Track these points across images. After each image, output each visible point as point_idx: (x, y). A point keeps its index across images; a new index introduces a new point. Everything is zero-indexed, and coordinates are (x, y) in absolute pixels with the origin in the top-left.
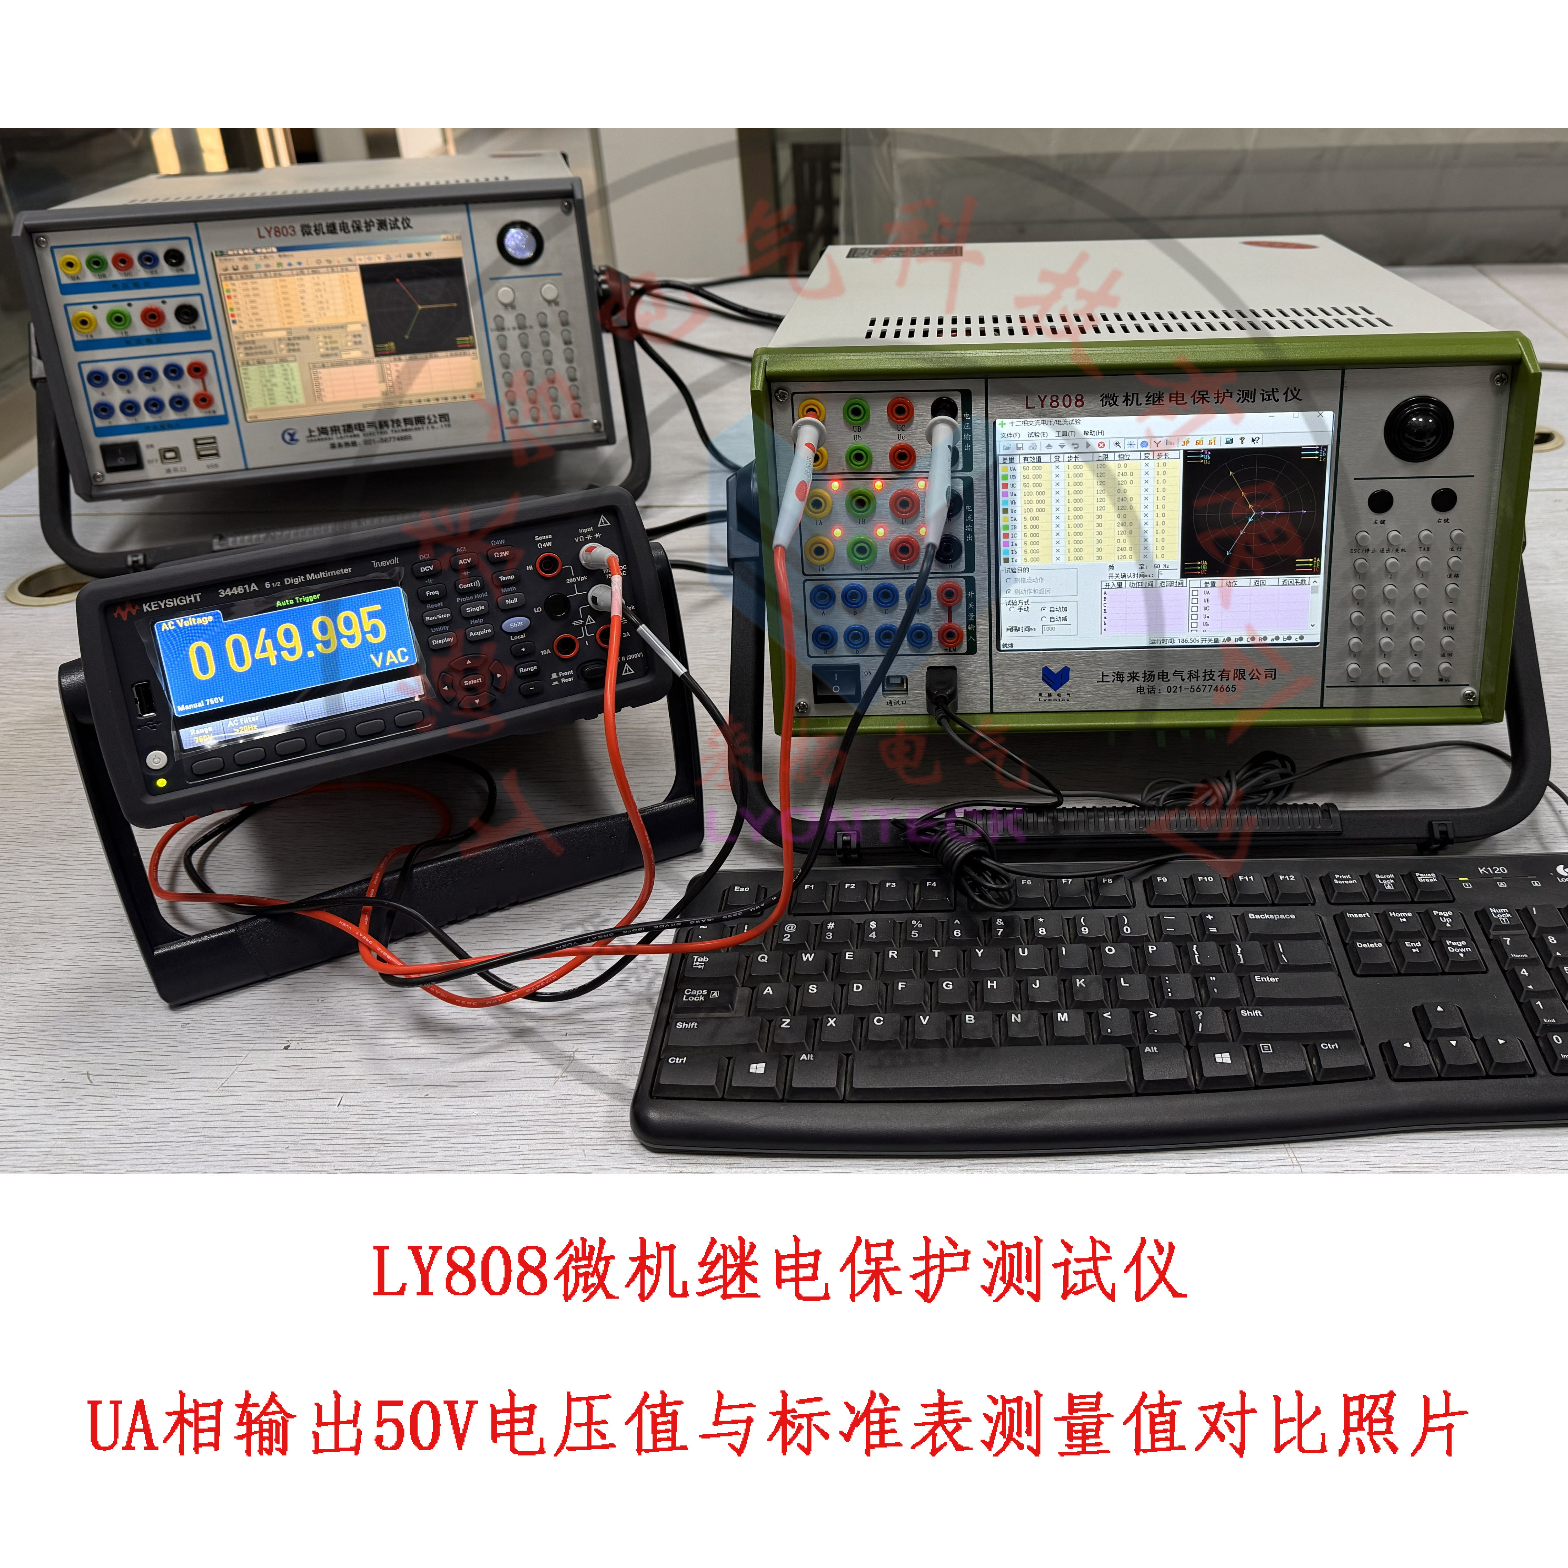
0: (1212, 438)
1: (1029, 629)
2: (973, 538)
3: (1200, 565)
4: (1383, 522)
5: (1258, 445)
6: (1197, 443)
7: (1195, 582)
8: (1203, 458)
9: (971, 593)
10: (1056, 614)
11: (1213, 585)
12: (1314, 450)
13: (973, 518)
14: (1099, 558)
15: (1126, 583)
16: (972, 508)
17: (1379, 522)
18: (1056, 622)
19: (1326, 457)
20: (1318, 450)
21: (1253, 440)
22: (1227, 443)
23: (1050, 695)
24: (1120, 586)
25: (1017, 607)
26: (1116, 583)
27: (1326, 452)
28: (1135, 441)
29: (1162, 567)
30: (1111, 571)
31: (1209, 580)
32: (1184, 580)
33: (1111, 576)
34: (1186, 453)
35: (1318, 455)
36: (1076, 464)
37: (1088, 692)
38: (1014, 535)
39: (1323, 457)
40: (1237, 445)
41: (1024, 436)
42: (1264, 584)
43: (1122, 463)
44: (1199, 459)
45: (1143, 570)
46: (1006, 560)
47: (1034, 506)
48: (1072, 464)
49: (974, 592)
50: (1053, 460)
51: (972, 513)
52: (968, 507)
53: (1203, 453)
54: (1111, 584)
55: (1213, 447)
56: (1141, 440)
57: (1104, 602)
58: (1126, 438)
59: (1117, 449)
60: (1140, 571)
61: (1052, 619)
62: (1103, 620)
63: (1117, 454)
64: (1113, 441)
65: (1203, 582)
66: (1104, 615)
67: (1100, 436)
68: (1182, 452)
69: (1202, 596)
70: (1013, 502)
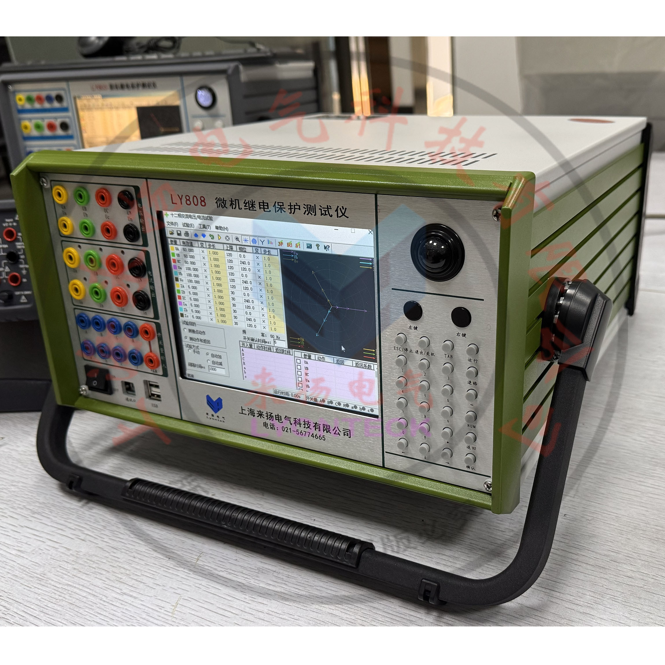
0: (297, 242)
1: (201, 367)
2: (155, 295)
3: (299, 341)
4: (416, 328)
5: (329, 252)
6: (289, 245)
7: (298, 353)
8: (294, 258)
9: (159, 334)
10: (215, 359)
11: (310, 358)
12: (368, 261)
13: (153, 280)
14: (236, 323)
15: (255, 346)
16: (152, 273)
18: (216, 365)
20: (371, 261)
21: (325, 248)
22: (308, 247)
23: (213, 415)
24: (251, 347)
25: (192, 349)
26: (248, 344)
28: (248, 238)
29: (275, 338)
30: (245, 335)
31: (307, 353)
32: (291, 350)
33: (245, 338)
34: (281, 251)
35: (371, 266)
36: (214, 250)
37: (234, 419)
38: (184, 298)
40: (314, 250)
41: (181, 226)
42: (342, 363)
43: (242, 254)
44: (291, 258)
45: (264, 338)
46: (182, 315)
47: (193, 279)
48: (211, 251)
49: (161, 334)
50: (200, 245)
51: (152, 277)
52: (150, 273)
53: (293, 254)
54: (245, 344)
55: (298, 249)
56: (251, 238)
57: (242, 357)
58: (242, 235)
59: (237, 243)
60: (262, 338)
61: (214, 362)
62: (244, 369)
63: (238, 247)
64: (234, 236)
65: (303, 354)
66: (244, 366)
67: (226, 231)
68: (279, 250)
69: (304, 365)
70: (180, 274)
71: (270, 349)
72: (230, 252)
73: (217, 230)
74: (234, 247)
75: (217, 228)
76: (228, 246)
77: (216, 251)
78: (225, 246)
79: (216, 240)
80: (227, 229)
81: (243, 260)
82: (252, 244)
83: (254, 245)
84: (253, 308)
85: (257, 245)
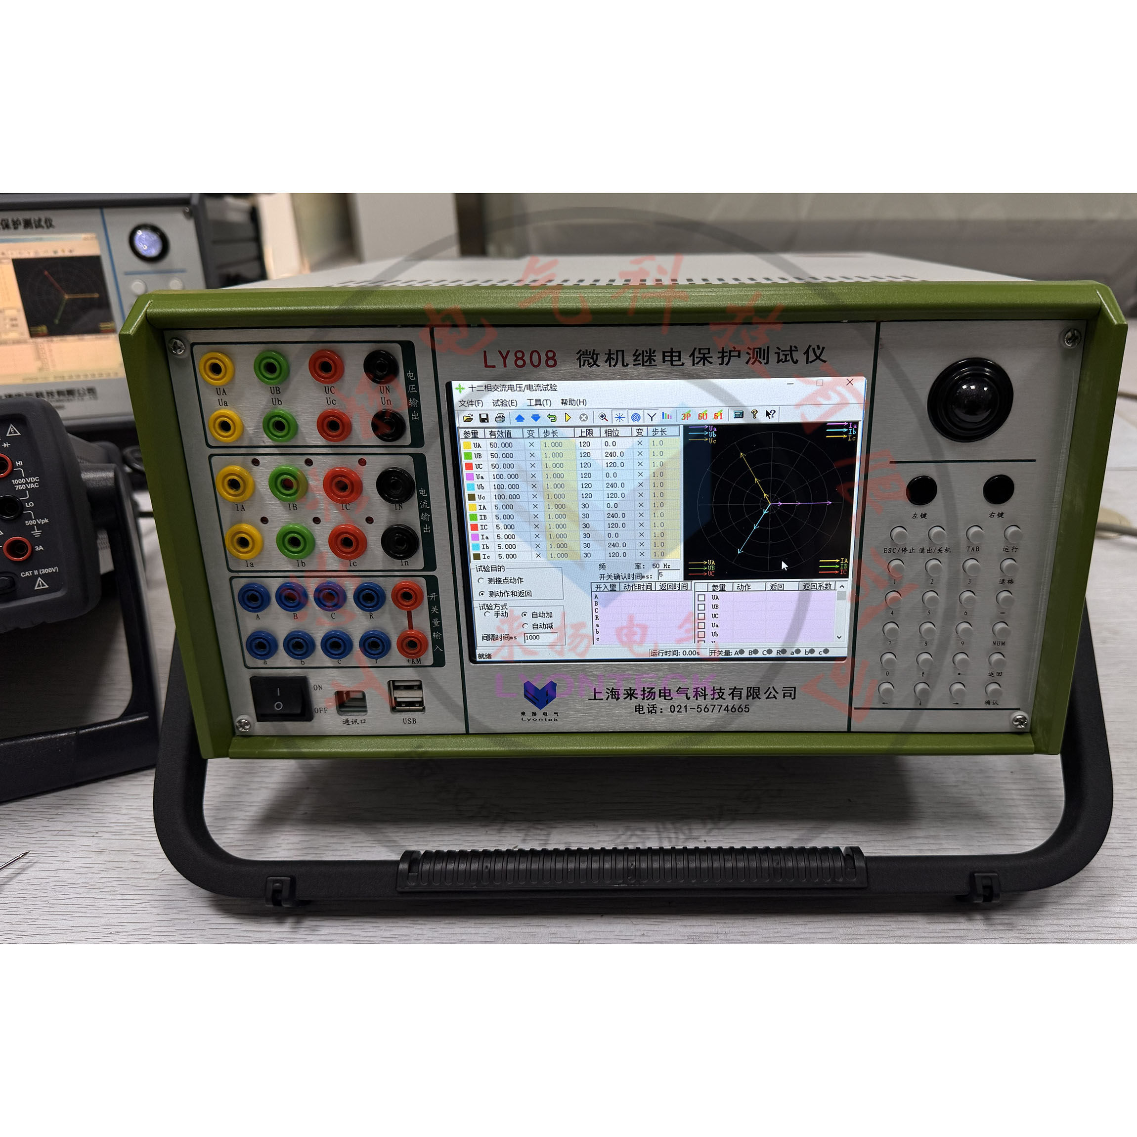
0: (717, 410)
1: (510, 638)
2: (431, 529)
3: (707, 565)
4: (924, 516)
5: (774, 420)
6: (700, 416)
7: (701, 585)
8: (707, 436)
9: (433, 595)
10: (539, 621)
11: (723, 588)
12: (842, 427)
13: (429, 504)
14: (587, 555)
15: (620, 586)
16: (428, 492)
17: (919, 516)
18: (540, 630)
19: (856, 435)
20: (847, 427)
21: (768, 414)
22: (737, 417)
23: (534, 714)
24: (612, 589)
25: (492, 612)
26: (608, 585)
27: (857, 430)
28: (624, 413)
29: (662, 567)
30: (602, 571)
31: (718, 582)
32: (689, 583)
33: (602, 576)
34: (687, 429)
35: (846, 433)
36: (555, 440)
37: (578, 711)
38: (484, 527)
39: (853, 436)
40: (747, 420)
41: (488, 406)
42: (781, 589)
43: (610, 440)
44: (703, 436)
45: (639, 571)
46: (477, 557)
47: (507, 492)
48: (549, 441)
49: (437, 593)
50: (526, 435)
51: (428, 499)
52: (422, 492)
53: (707, 430)
54: (603, 586)
55: (719, 422)
56: (631, 413)
57: (594, 607)
58: (613, 409)
59: (604, 423)
60: (637, 571)
61: (535, 626)
62: (595, 627)
63: (603, 430)
64: (598, 413)
65: (711, 585)
66: (596, 622)
67: (582, 406)
68: (682, 428)
69: (710, 602)
70: (481, 487)
71: (649, 587)
72: (586, 440)
73: (563, 406)
74: (596, 431)
75: (564, 402)
76: (584, 429)
77: (558, 440)
78: (578, 431)
79: (560, 421)
80: (584, 402)
81: (610, 449)
82: (631, 423)
83: (636, 423)
84: (624, 525)
85: (641, 422)
